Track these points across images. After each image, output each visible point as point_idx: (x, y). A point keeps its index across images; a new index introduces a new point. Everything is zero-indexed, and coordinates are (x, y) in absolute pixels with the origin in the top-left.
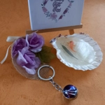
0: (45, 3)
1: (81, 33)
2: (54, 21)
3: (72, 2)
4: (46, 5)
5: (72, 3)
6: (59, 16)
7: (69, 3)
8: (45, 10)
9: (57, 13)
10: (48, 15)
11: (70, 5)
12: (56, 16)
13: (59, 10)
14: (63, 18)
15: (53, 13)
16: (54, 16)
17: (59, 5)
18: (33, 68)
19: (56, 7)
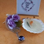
0: (23, 4)
1: (38, 19)
2: (26, 11)
4: (23, 5)
6: (28, 10)
7: (33, 5)
8: (22, 7)
9: (27, 9)
10: (23, 9)
12: (27, 10)
13: (28, 8)
15: (25, 8)
16: (26, 10)
17: (28, 5)
19: (27, 6)
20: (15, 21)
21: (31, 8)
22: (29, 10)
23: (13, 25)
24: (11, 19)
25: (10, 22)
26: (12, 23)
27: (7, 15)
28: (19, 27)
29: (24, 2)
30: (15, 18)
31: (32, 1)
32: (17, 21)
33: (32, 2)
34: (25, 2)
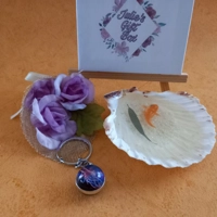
0: (106, 21)
1: (182, 94)
2: (122, 58)
3: (163, 24)
4: (109, 25)
5: (162, 28)
6: (132, 50)
7: (155, 27)
8: (105, 34)
9: (128, 44)
10: (111, 45)
11: (158, 30)
12: (127, 48)
13: (133, 39)
14: (142, 54)
15: (120, 41)
16: (122, 49)
17: (134, 27)
18: (56, 137)
19: (128, 32)
20: (69, 106)
21: (147, 42)
22: (137, 53)
23: (59, 129)
24: (47, 99)
25: (43, 113)
26: (56, 117)
27: (29, 76)
28: (89, 136)
29: (110, 10)
30: (68, 92)
31: (154, 7)
32: (81, 107)
33: (151, 13)
34: (116, 9)
